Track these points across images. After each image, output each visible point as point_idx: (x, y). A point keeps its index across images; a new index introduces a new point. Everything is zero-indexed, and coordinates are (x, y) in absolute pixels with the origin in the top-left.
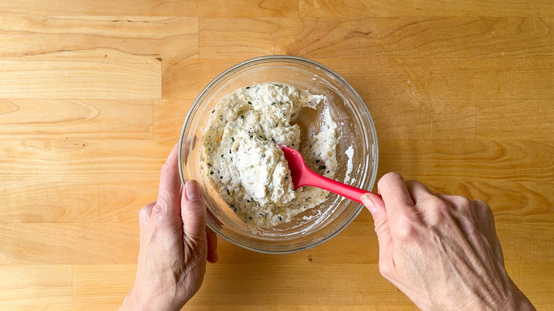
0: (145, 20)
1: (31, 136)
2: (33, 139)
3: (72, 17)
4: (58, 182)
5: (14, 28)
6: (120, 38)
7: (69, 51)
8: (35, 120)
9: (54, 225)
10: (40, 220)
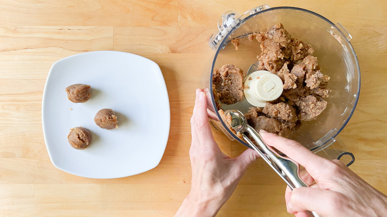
0: (79, 28)
3: (33, 27)
6: (63, 40)
7: (31, 48)
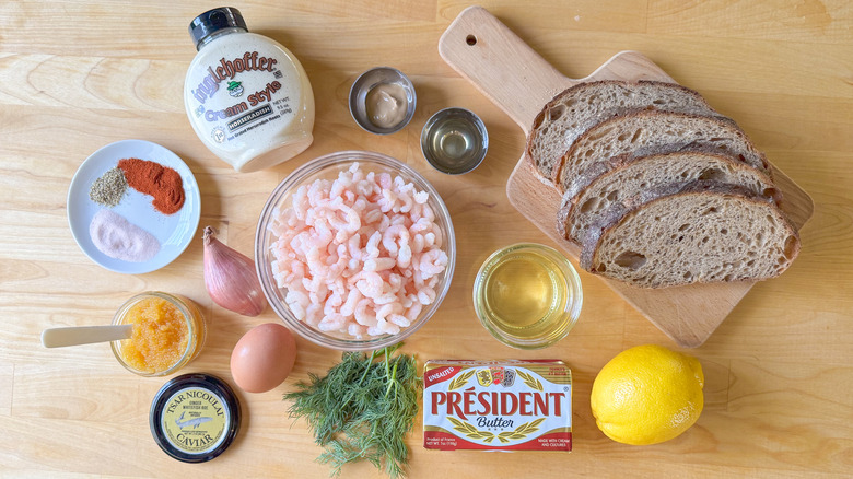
1: (60, 309)
2: (63, 313)
4: (89, 370)
5: (48, 173)
8: (67, 290)
9: (82, 423)
10: (64, 416)
